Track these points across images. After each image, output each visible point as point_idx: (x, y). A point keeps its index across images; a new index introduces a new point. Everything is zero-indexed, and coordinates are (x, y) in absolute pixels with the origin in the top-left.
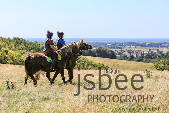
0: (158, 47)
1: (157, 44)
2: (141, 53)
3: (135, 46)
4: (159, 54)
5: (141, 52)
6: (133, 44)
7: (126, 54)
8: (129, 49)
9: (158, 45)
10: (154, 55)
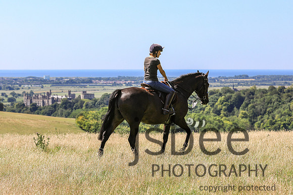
0: (85, 86)
1: (84, 81)
2: (53, 98)
3: (41, 84)
4: (87, 101)
5: (52, 96)
6: (36, 80)
7: (23, 101)
8: (28, 91)
9: (86, 83)
10: (78, 102)
